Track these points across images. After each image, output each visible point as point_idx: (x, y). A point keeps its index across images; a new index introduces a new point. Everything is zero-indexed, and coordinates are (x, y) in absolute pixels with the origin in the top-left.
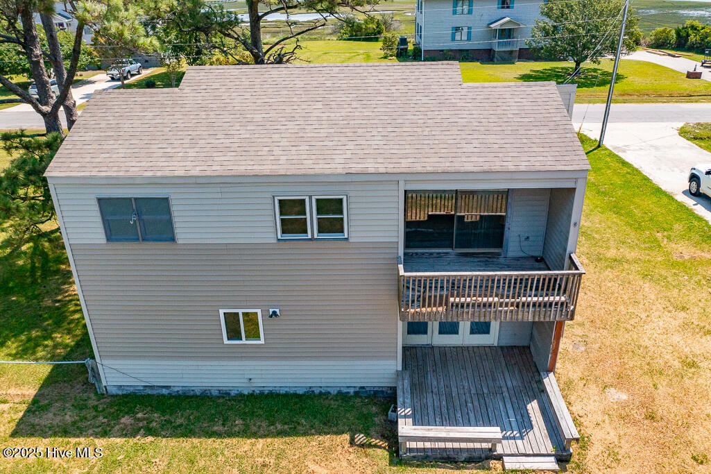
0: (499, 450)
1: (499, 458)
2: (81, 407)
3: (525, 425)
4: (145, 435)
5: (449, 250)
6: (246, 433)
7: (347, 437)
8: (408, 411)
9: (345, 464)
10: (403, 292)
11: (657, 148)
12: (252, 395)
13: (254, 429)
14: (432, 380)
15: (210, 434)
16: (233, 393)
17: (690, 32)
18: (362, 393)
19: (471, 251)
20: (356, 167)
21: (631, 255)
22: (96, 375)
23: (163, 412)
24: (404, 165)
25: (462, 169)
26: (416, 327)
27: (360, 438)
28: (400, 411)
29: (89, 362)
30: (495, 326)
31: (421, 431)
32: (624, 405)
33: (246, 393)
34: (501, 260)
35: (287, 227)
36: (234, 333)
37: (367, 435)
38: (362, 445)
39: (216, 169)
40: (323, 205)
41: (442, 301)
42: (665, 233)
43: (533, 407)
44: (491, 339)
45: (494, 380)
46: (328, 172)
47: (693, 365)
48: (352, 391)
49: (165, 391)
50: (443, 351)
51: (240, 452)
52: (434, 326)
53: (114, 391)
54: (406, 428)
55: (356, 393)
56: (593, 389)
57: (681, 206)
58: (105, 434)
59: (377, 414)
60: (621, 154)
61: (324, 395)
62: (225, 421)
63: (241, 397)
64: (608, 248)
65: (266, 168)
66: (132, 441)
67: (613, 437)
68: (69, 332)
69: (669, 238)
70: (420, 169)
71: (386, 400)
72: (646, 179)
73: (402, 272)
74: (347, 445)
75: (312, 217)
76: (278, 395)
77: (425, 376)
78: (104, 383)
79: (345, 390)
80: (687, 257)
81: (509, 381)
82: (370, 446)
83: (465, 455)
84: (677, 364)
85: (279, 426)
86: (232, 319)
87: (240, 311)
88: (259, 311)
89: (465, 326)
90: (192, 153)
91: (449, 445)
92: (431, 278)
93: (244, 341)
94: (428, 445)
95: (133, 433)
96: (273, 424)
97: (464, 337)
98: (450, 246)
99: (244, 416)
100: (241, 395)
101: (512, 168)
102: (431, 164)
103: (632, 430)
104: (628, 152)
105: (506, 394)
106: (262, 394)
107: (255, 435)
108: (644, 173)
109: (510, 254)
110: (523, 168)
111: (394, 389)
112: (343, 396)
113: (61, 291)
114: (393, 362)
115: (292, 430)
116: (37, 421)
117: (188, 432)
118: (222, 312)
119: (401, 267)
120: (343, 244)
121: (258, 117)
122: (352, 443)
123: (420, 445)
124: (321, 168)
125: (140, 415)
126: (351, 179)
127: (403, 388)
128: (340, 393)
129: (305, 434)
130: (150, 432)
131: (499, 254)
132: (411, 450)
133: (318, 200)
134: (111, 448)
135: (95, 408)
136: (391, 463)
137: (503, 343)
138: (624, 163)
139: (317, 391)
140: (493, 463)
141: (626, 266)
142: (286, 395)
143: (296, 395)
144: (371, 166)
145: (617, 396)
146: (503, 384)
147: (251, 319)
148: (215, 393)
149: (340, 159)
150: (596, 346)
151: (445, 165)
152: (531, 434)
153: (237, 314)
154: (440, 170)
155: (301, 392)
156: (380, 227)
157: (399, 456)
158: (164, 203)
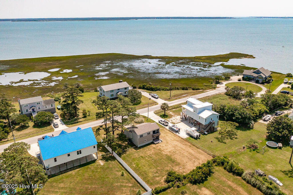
0: (159, 142)
4: (143, 148)
9: (153, 145)
15: (146, 147)
25: (155, 129)
30: (157, 136)
31: (155, 142)
33: (145, 145)
39: (144, 133)
45: (158, 139)
51: (148, 147)
57: (159, 124)
58: (141, 149)
65: (147, 132)
70: (153, 130)
73: (153, 135)
77: (155, 140)
78: (138, 147)
89: (155, 137)
93: (145, 141)
98: (155, 132)
108: (154, 121)
112: (152, 142)
114: (152, 140)
120: (150, 134)
121: (144, 129)
125: (141, 147)
129: (150, 145)
138: (152, 120)
144: (151, 130)
155: (148, 144)
156: (152, 133)
157: (155, 144)
158: (143, 135)
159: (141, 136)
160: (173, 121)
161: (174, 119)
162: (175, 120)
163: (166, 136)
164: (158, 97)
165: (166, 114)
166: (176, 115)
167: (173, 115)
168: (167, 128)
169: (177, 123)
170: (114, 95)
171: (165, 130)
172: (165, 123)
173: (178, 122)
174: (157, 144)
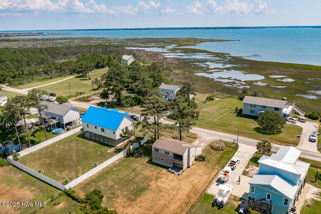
3: (178, 172)
9: (165, 170)
11: (245, 153)
21: (210, 165)
45: (178, 169)
47: (198, 174)
48: (167, 166)
54: (170, 169)
57: (228, 163)
59: (168, 168)
60: (236, 153)
69: (218, 165)
72: (231, 158)
75: (167, 153)
82: (167, 170)
90: (161, 147)
91: (172, 171)
93: (162, 161)
94: (170, 171)
96: (162, 167)
101: (179, 153)
104: (239, 153)
114: (172, 165)
116: (148, 162)
118: (161, 158)
119: (172, 158)
120: (169, 155)
124: (168, 150)
127: (171, 167)
129: (164, 168)
130: (154, 165)
135: (151, 162)
156: (171, 155)
160: (251, 171)
169: (251, 176)
170: (256, 112)
174: (169, 173)
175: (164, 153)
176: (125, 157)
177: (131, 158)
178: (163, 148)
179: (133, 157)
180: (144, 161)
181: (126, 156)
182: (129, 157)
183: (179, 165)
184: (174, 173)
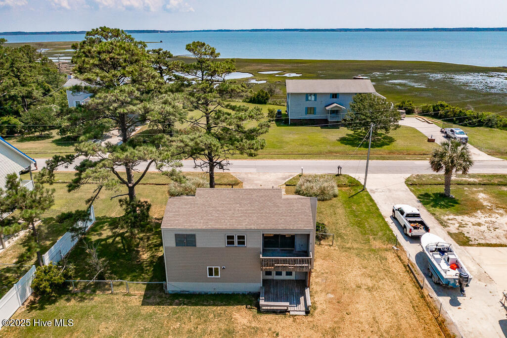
0: (289, 310)
1: (289, 312)
2: (161, 297)
3: (298, 303)
4: (183, 306)
5: (278, 248)
6: (214, 305)
7: (245, 306)
8: (263, 298)
9: (244, 313)
10: (263, 263)
11: (390, 190)
12: (215, 294)
13: (216, 304)
14: (272, 290)
15: (204, 305)
16: (209, 293)
17: (440, 108)
18: (250, 294)
19: (286, 249)
20: (249, 227)
21: (355, 246)
22: (166, 287)
23: (187, 299)
24: (262, 227)
25: (278, 228)
26: (268, 273)
27: (249, 306)
28: (261, 298)
29: (164, 282)
30: (294, 273)
31: (266, 303)
32: (331, 299)
33: (213, 293)
34: (294, 252)
35: (229, 243)
36: (211, 274)
37: (251, 305)
38: (249, 308)
39: (209, 227)
40: (239, 237)
41: (273, 265)
42: (374, 237)
43: (302, 299)
44: (293, 277)
45: (291, 290)
46: (241, 228)
47: (360, 287)
48: (247, 293)
49: (187, 293)
50: (277, 281)
51: (213, 310)
52: (274, 273)
53: (171, 292)
54: (262, 302)
55: (248, 294)
56: (324, 294)
57: (386, 224)
58: (171, 305)
59: (254, 300)
60: (372, 194)
61: (238, 294)
62: (208, 301)
63: (211, 295)
64: (348, 243)
65: (224, 227)
66: (180, 307)
67: (325, 307)
68: (147, 273)
69: (374, 239)
70: (266, 228)
71: (257, 296)
72: (378, 209)
73: (261, 257)
74: (245, 308)
75: (236, 240)
76: (223, 294)
77: (270, 288)
78: (168, 290)
79: (244, 293)
80: (377, 247)
81: (296, 290)
82: (252, 308)
83: (279, 311)
84: (354, 287)
85: (224, 303)
86: (211, 270)
87: (213, 267)
88: (219, 267)
89: (284, 273)
90: (202, 221)
91: (275, 308)
92: (269, 259)
93: (214, 277)
94: (269, 308)
95: (180, 305)
96: (222, 302)
97: (284, 277)
98: (278, 247)
99: (213, 300)
100: (212, 294)
101: (292, 228)
102: (269, 227)
103: (331, 306)
104: (376, 193)
105: (294, 295)
106: (218, 294)
107: (217, 305)
108: (378, 206)
109: (297, 250)
110: (295, 228)
111: (259, 293)
112: (244, 295)
113: (138, 258)
114: (259, 284)
115: (228, 304)
116: (148, 301)
117: (196, 304)
118: (208, 267)
119: (261, 255)
120: (245, 248)
121: (220, 209)
122: (246, 307)
123: (266, 308)
124: (239, 227)
125: (181, 300)
126: (247, 230)
127: (262, 292)
128: (243, 294)
129: (233, 305)
130: (184, 304)
131: (293, 250)
132: (263, 309)
133: (238, 236)
134: (174, 309)
135: (166, 297)
136: (258, 313)
137: (297, 278)
138: (371, 200)
139: (236, 293)
140: (287, 313)
141: (352, 251)
142: (226, 294)
143: (229, 294)
144: (253, 227)
145: (331, 296)
146: (294, 291)
147: (217, 270)
148: (203, 293)
149: (244, 224)
150: (329, 280)
151: (273, 227)
152: (299, 306)
153: (212, 268)
154: (272, 228)
155: (230, 293)
156: (255, 243)
157: (260, 311)
158: (194, 236)
159: (186, 240)
160: (464, 230)
161: (479, 224)
162: (482, 228)
163: (369, 289)
164: (466, 139)
165: (452, 195)
166: (501, 211)
167: (485, 203)
168: (411, 250)
169: (483, 242)
170: (317, 110)
171: (390, 256)
172: (409, 226)
173: (494, 242)
174: (265, 318)
175: (223, 243)
176: (31, 307)
177: (61, 303)
178: (212, 225)
179: (68, 300)
180: (126, 298)
181: (33, 303)
182: (54, 302)
183: (279, 273)
184: (284, 312)
